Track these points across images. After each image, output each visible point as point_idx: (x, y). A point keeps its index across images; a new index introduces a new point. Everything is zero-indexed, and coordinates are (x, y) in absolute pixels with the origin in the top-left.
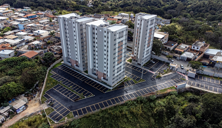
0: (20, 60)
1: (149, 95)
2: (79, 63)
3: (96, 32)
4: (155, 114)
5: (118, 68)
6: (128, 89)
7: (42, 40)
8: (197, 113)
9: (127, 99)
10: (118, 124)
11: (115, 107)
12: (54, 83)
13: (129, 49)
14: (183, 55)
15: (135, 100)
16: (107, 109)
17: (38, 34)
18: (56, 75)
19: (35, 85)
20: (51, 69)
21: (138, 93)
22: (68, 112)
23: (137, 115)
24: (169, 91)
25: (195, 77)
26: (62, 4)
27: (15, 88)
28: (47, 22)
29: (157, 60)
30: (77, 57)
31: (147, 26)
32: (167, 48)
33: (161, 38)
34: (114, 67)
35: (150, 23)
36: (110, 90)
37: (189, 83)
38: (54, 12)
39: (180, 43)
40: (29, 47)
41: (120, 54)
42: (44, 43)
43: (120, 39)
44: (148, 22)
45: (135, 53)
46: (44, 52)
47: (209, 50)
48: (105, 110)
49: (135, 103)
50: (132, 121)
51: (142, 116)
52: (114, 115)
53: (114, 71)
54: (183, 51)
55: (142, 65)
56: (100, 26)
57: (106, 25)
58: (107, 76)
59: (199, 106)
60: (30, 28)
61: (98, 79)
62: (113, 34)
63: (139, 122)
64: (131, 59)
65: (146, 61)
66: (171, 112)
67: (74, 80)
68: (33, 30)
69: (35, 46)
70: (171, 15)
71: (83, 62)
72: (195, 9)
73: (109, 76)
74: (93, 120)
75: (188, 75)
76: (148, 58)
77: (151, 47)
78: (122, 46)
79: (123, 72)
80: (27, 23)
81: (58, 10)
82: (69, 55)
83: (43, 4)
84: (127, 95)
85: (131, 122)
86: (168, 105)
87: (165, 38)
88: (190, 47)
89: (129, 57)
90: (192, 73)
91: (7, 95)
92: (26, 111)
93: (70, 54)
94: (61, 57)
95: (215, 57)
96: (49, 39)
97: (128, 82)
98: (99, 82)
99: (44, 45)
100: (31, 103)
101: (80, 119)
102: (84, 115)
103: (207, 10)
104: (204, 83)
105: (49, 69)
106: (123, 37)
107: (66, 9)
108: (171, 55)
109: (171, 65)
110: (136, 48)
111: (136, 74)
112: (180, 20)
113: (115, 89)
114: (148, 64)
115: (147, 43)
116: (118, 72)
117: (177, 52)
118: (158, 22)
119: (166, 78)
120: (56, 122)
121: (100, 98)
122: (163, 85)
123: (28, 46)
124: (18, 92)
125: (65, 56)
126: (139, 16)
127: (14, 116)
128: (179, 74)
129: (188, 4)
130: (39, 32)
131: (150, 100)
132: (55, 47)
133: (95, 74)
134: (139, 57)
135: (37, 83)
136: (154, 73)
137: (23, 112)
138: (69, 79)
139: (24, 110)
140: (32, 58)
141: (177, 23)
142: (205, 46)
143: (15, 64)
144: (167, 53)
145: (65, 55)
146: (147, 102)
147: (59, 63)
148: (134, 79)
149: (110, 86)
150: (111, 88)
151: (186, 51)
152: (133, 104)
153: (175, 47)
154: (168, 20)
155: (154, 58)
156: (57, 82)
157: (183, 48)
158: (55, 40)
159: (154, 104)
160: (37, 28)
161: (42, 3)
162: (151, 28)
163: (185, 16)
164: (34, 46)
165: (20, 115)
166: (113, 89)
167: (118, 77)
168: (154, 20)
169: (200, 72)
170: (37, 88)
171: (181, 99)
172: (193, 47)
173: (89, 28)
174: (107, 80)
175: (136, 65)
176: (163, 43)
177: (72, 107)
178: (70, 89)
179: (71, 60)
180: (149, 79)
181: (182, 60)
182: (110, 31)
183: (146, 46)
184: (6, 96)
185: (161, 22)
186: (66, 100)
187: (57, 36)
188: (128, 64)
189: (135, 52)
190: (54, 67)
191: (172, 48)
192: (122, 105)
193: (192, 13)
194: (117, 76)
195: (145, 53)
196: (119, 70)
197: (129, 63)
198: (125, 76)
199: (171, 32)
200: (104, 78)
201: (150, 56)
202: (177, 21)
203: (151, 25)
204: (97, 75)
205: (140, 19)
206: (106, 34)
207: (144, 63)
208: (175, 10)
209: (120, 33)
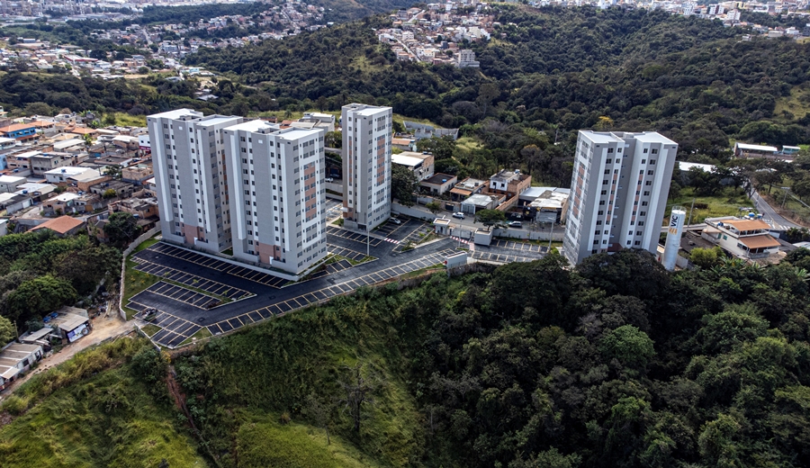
0: (34, 239)
1: (385, 283)
2: (209, 230)
3: (249, 146)
4: (400, 321)
5: (308, 230)
6: (335, 277)
7: (86, 189)
8: (484, 303)
9: (333, 294)
10: (315, 341)
11: (308, 310)
12: (148, 280)
13: (333, 196)
14: (465, 202)
15: (352, 296)
16: (289, 315)
17: (61, 179)
18: (147, 264)
19: (98, 287)
20: (130, 255)
21: (359, 281)
22: (196, 328)
23: (359, 322)
24: (429, 272)
25: (491, 244)
26: (105, 91)
27: (55, 288)
28: (79, 147)
29: (407, 216)
30: (200, 216)
31: (371, 132)
32: (432, 190)
33: (414, 165)
34: (299, 224)
35: (375, 125)
36: (293, 282)
37: (477, 256)
38: (90, 117)
39: (465, 177)
40: (47, 210)
41: (310, 194)
42: (92, 197)
43: (306, 159)
44: (371, 122)
45: (351, 202)
46: (98, 217)
47: (532, 190)
48: (285, 317)
49: (352, 299)
50: (347, 334)
51: (369, 325)
52: (306, 323)
53: (299, 235)
54: (468, 193)
55: (369, 228)
56: (258, 132)
57: (272, 131)
58: (284, 251)
60: (28, 165)
61: (260, 263)
62: (291, 146)
63: (364, 337)
64: (342, 217)
65: (378, 219)
66: (432, 308)
67: (200, 271)
68: (36, 168)
69: (66, 208)
70: (462, 117)
71: (218, 227)
72: (533, 98)
73: (287, 249)
74: (258, 336)
75: (475, 242)
76: (382, 212)
77: (386, 184)
78: (313, 175)
79: (322, 242)
80: (15, 151)
81: (101, 112)
82: (177, 215)
83: (39, 94)
84: (335, 287)
85: (344, 336)
86: (426, 298)
87: (425, 167)
88: (486, 185)
89: (335, 214)
90: (486, 235)
91: (39, 303)
92: (89, 337)
93: (181, 211)
94: (152, 225)
95: (537, 201)
96: (107, 185)
97: (335, 265)
98: (265, 268)
99: (95, 202)
100: (100, 322)
101: (229, 337)
102: (234, 330)
103: (563, 101)
104: (508, 252)
105: (125, 253)
106: (314, 154)
107: (123, 108)
108: (440, 204)
109: (436, 222)
110: (350, 188)
111: (355, 248)
112: (484, 129)
113: (304, 278)
114: (386, 227)
115: (375, 172)
116: (308, 240)
117: (454, 197)
118: (420, 135)
119: (423, 251)
120: (170, 347)
121: (270, 298)
122: (418, 263)
123: (44, 207)
124: (65, 296)
125: (168, 219)
126: (349, 110)
127: (62, 347)
128: (455, 241)
129: (514, 86)
130: (64, 171)
131: (386, 292)
132: (135, 202)
133: (253, 251)
134: (359, 210)
135: (102, 283)
136: (397, 242)
137: (85, 339)
138: (184, 269)
139: (85, 335)
140: (68, 233)
141: (477, 136)
142: (521, 179)
143: (21, 251)
144: (429, 200)
145: (167, 216)
146: (379, 297)
147: (149, 240)
148: (350, 257)
149: (293, 274)
150: (296, 278)
151: (477, 193)
152: (348, 301)
153: (452, 186)
154: (450, 130)
155: (398, 213)
156: (155, 277)
157: (468, 187)
158: (126, 188)
159: (397, 299)
160: (53, 163)
161: (32, 90)
162: (381, 138)
163: (502, 119)
164: (62, 206)
165: (78, 344)
166: (299, 281)
167: (311, 253)
168: (387, 119)
169: (501, 231)
170: (103, 294)
171: (453, 285)
172: (492, 182)
173: (233, 139)
174: (284, 261)
175: (355, 229)
176: (420, 179)
177: (204, 319)
178: (192, 288)
179: (183, 230)
180: (386, 254)
181: (467, 213)
182: (284, 141)
183: (374, 181)
184: (36, 307)
186: (187, 309)
187: (128, 178)
188: (336, 230)
189: (350, 197)
190: (137, 248)
191: (442, 189)
192: (323, 306)
193: (523, 109)
194: (309, 249)
195: (374, 199)
196: (311, 233)
197: (337, 226)
198: (329, 253)
199: (442, 152)
200: (277, 259)
201: (389, 206)
202: (476, 133)
203: (379, 129)
204: (258, 254)
205: (352, 116)
206: (273, 149)
207: (375, 224)
208: (473, 103)
209: (305, 145)
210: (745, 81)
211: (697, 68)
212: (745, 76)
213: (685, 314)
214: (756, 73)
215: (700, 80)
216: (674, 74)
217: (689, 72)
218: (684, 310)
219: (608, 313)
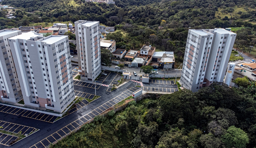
1: (108, 112)
2: (8, 92)
3: (26, 48)
4: (118, 131)
5: (64, 89)
6: (82, 111)
8: (158, 118)
9: (82, 123)
11: (70, 136)
13: (75, 64)
14: (133, 62)
15: (92, 122)
16: (60, 142)
21: (94, 112)
23: (98, 138)
24: (127, 102)
25: (149, 82)
29: (109, 71)
30: (3, 85)
31: (91, 35)
32: (117, 57)
33: (108, 47)
34: (59, 88)
35: (93, 31)
36: (59, 117)
37: (145, 89)
39: (129, 50)
41: (64, 71)
43: (60, 53)
44: (91, 30)
45: (83, 68)
47: (156, 53)
48: (57, 144)
49: (93, 124)
50: (93, 147)
51: (103, 138)
53: (60, 93)
54: (133, 57)
55: (93, 79)
56: (31, 40)
57: (39, 38)
59: (158, 110)
61: (40, 108)
62: (51, 48)
63: (101, 145)
64: (79, 75)
65: (97, 74)
66: (133, 123)
70: (114, 22)
71: (14, 90)
72: (136, 14)
73: (54, 100)
75: (142, 82)
76: (98, 71)
77: (99, 58)
78: (65, 61)
79: (72, 92)
84: (82, 118)
86: (129, 117)
87: (112, 47)
88: (139, 53)
89: (76, 73)
90: (146, 78)
95: (163, 59)
97: (80, 103)
98: (43, 111)
103: (146, 15)
104: (158, 86)
106: (64, 50)
108: (122, 63)
109: (124, 74)
110: (83, 62)
111: (88, 92)
112: (124, 26)
113: (65, 114)
114: (100, 78)
115: (94, 53)
116: (65, 94)
117: (127, 60)
118: (102, 30)
119: (122, 89)
121: (48, 130)
122: (120, 97)
126: (79, 24)
128: (133, 82)
131: (109, 117)
133: (36, 102)
134: (88, 72)
136: (108, 86)
141: (122, 29)
142: (152, 49)
144: (118, 62)
146: (106, 120)
148: (87, 97)
149: (59, 113)
150: (61, 115)
151: (136, 57)
152: (91, 126)
153: (125, 55)
154: (112, 27)
155: (105, 70)
157: (132, 54)
159: (114, 120)
162: (96, 37)
163: (128, 22)
166: (63, 116)
167: (67, 100)
168: (97, 27)
169: (153, 76)
171: (140, 108)
172: (141, 51)
173: (15, 44)
174: (53, 106)
175: (87, 81)
176: (111, 52)
180: (104, 93)
181: (134, 67)
182: (46, 45)
183: (94, 57)
185: (105, 30)
188: (77, 82)
189: (83, 66)
191: (121, 56)
192: (78, 131)
193: (134, 18)
194: (66, 98)
195: (95, 66)
196: (66, 90)
197: (77, 80)
198: (76, 96)
199: (117, 39)
200: (49, 105)
201: (101, 67)
202: (121, 28)
203: (95, 33)
204: (38, 103)
205: (81, 27)
206: (40, 49)
207: (95, 77)
208: (117, 17)
209: (59, 45)
210: (204, 6)
211: (188, 2)
212: (203, 5)
213: (245, 111)
214: (207, 4)
215: (190, 6)
216: (181, 4)
217: (186, 4)
218: (244, 110)
219: (220, 119)
